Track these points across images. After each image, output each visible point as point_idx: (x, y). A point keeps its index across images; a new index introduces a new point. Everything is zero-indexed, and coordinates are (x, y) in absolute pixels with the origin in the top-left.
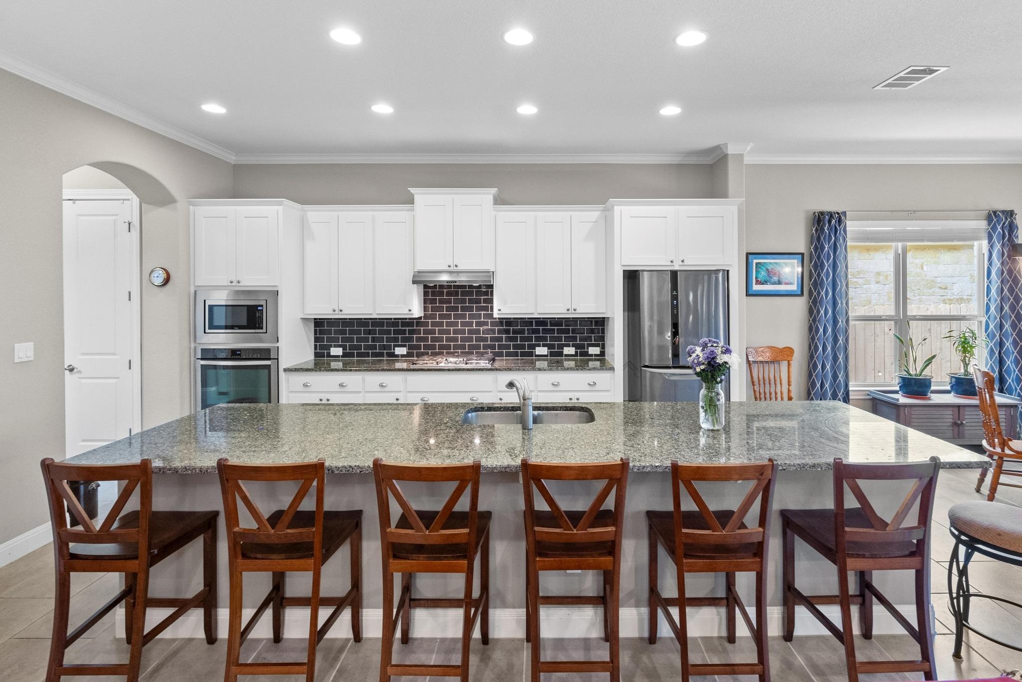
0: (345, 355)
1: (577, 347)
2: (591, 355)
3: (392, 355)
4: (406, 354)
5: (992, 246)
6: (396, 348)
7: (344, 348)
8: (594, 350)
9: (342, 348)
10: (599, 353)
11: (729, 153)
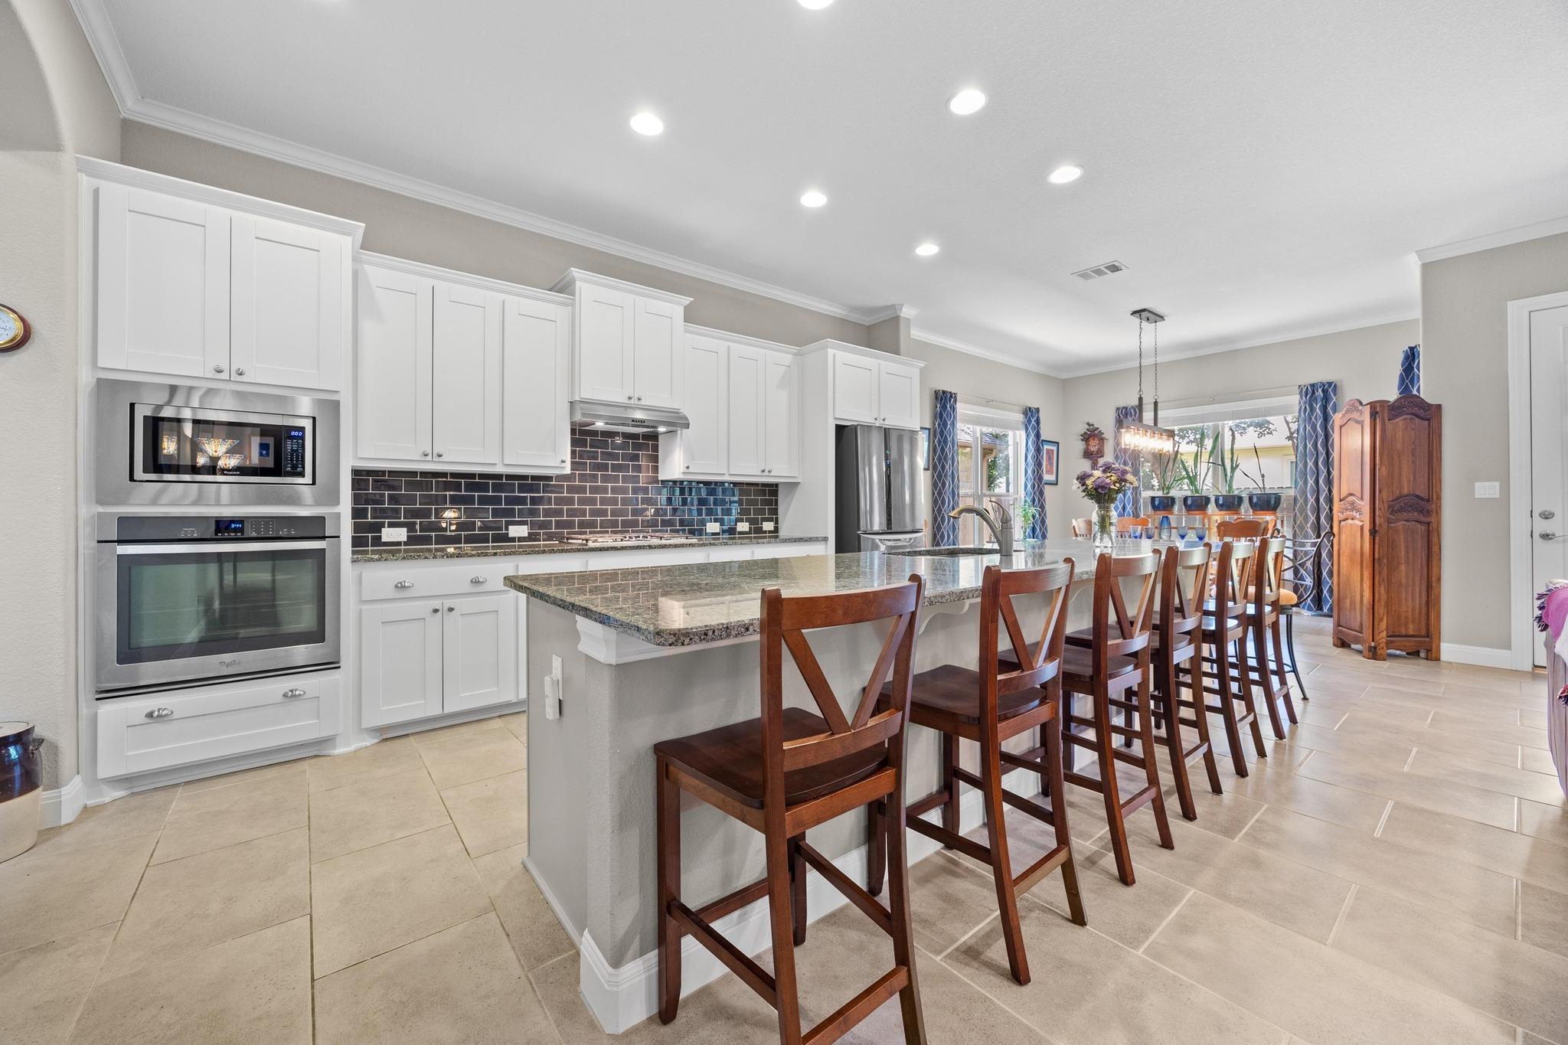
0: (411, 540)
1: (751, 521)
2: (765, 532)
3: (506, 538)
4: (527, 535)
5: (1028, 436)
6: (510, 527)
7: (410, 527)
8: (768, 526)
9: (406, 529)
10: (773, 529)
11: (902, 315)
